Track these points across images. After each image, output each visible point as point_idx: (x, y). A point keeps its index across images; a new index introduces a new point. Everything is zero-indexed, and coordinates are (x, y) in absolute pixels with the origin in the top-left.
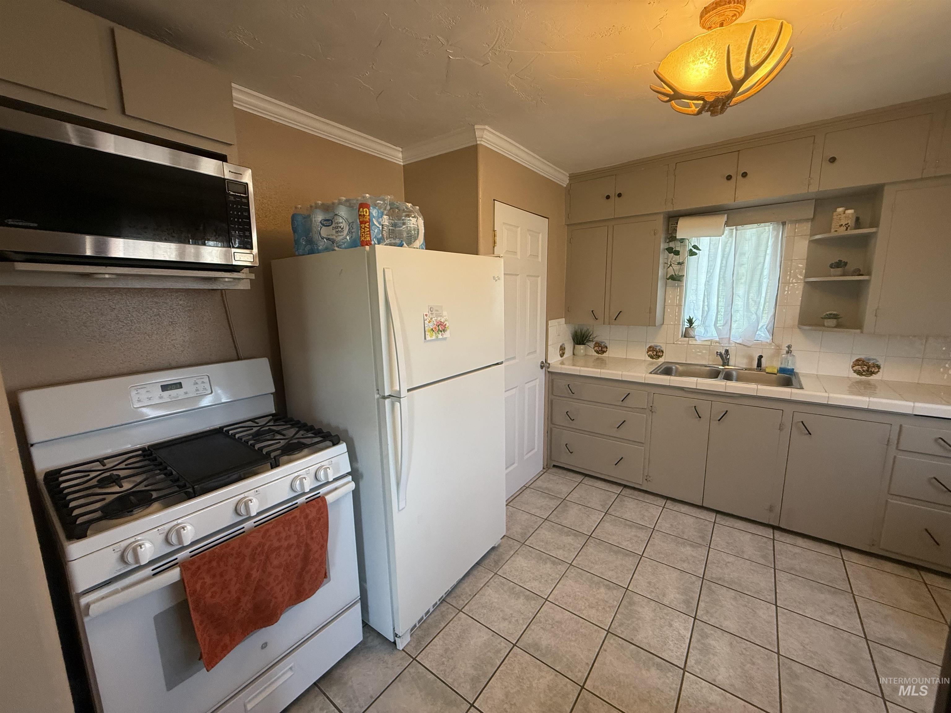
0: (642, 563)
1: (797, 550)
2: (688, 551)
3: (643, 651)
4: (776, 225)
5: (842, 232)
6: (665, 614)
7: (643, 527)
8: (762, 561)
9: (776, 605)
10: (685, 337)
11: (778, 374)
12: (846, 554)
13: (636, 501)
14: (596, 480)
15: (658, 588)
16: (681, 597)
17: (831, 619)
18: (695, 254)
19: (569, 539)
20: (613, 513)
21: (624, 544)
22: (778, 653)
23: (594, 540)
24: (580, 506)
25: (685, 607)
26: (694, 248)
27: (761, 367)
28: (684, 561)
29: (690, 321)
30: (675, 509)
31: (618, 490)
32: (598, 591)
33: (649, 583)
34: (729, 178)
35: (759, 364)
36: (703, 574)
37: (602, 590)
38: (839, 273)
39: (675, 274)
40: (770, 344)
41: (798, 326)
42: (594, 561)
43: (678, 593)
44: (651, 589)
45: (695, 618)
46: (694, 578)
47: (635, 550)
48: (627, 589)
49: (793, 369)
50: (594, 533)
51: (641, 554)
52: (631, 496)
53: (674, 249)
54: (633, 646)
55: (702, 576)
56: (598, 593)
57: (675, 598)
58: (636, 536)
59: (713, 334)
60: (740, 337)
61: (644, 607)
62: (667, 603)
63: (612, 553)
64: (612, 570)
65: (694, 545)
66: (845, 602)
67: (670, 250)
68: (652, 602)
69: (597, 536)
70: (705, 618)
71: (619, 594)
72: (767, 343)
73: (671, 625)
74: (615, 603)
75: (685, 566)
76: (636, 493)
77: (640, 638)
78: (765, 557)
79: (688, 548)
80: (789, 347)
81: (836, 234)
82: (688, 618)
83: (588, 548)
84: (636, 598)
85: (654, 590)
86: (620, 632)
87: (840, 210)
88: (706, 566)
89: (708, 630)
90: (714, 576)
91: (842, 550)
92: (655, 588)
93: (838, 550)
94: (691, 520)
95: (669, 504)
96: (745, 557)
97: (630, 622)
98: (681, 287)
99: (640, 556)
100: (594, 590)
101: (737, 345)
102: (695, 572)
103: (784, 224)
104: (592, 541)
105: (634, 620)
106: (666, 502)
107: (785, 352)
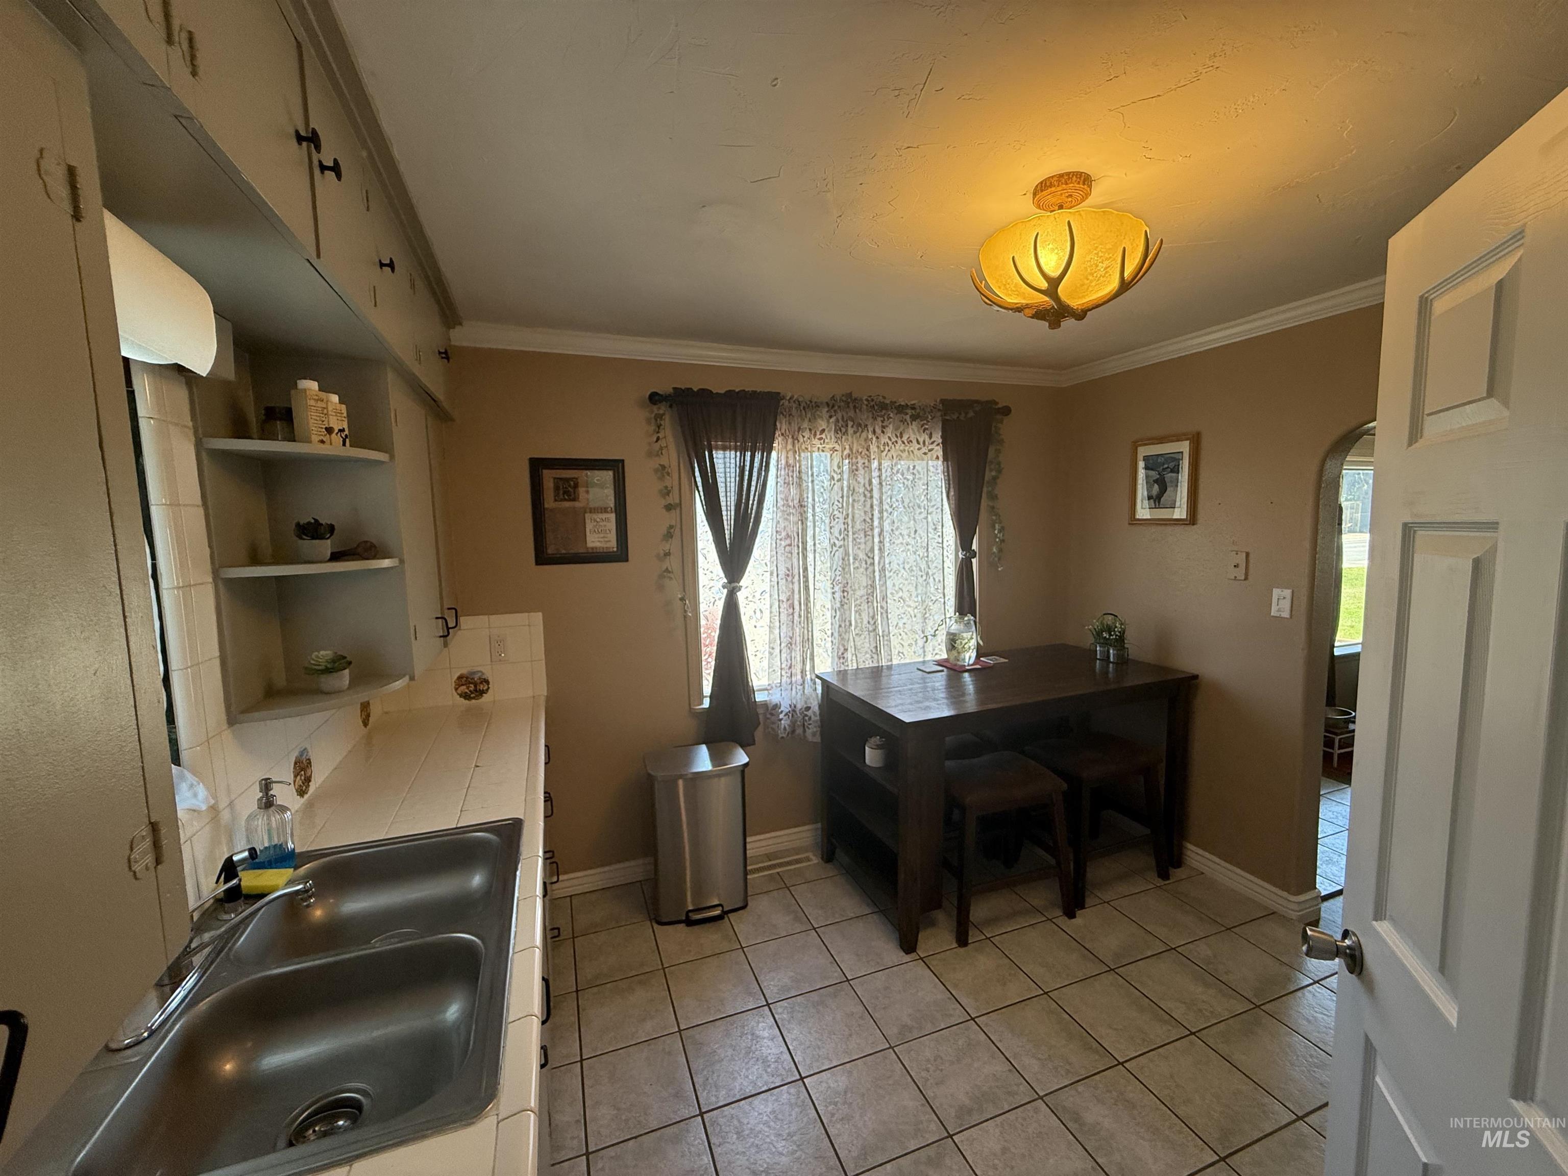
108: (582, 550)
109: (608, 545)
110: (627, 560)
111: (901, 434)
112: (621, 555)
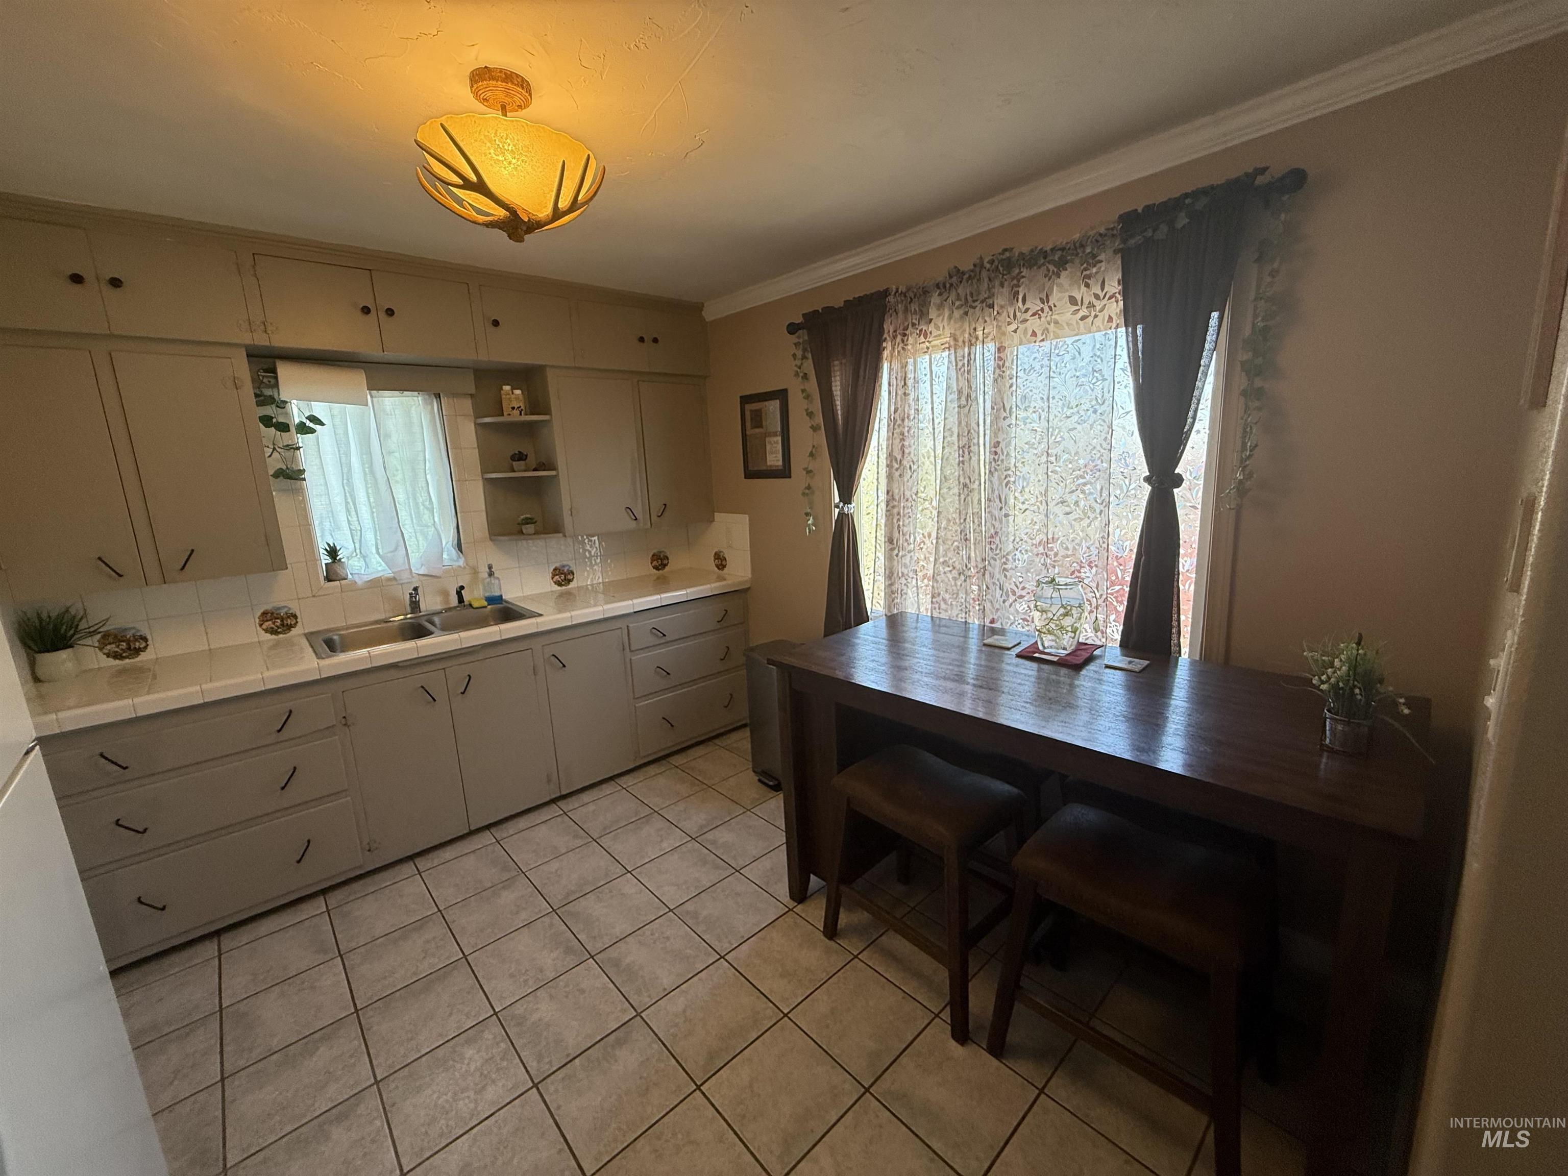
0: (476, 965)
1: (592, 807)
2: (507, 897)
3: (591, 1050)
4: (427, 397)
5: (516, 417)
6: (565, 987)
7: (423, 922)
8: (579, 842)
9: (629, 872)
10: (329, 580)
11: (489, 607)
12: (622, 781)
13: (370, 897)
14: (254, 925)
15: (527, 970)
16: (558, 952)
17: (666, 846)
18: (313, 431)
19: (324, 1054)
20: (353, 945)
21: (425, 968)
22: (671, 910)
23: (372, 1010)
24: (277, 989)
25: (572, 957)
26: (311, 421)
27: (464, 602)
28: (517, 913)
29: (333, 552)
30: (436, 863)
31: (319, 905)
32: (466, 1062)
33: (512, 976)
34: (366, 311)
35: (461, 599)
36: (548, 906)
37: (469, 1052)
38: (523, 468)
39: (287, 468)
40: (465, 568)
41: (491, 540)
42: (410, 1036)
43: (552, 951)
44: (521, 980)
45: (592, 957)
46: (547, 920)
47: (448, 958)
48: (496, 1013)
49: (501, 596)
50: (357, 1002)
51: (462, 956)
52: (352, 898)
53: (274, 420)
54: (577, 1060)
55: (551, 910)
56: (468, 1064)
57: (554, 960)
58: (428, 942)
59: (378, 568)
60: (422, 565)
61: (537, 1009)
62: (552, 975)
63: (423, 996)
64: (451, 1014)
65: (508, 884)
66: (658, 823)
67: (267, 421)
68: (539, 993)
69: (370, 998)
70: (600, 946)
71: (493, 1031)
72: (460, 567)
73: (582, 991)
74: (503, 1045)
75: (524, 916)
76: (355, 886)
77: (573, 1041)
78: (576, 837)
79: (505, 893)
80: (490, 567)
81: (510, 419)
82: (588, 964)
83: (375, 1028)
84: (519, 1009)
85: (525, 977)
86: (547, 1067)
87: (507, 388)
88: (542, 896)
89: (613, 953)
90: (560, 898)
91: (616, 780)
92: (523, 974)
93: (613, 782)
94: (470, 862)
95: (422, 863)
96: (563, 851)
97: (543, 1043)
98: (300, 491)
99: (464, 960)
100: (458, 1066)
101: (422, 578)
102: (540, 911)
103: (438, 396)
104: (371, 1013)
105: (545, 1033)
106: (415, 864)
107: (487, 575)
108: (764, 468)
109: (776, 464)
110: (790, 477)
111: (1047, 296)
112: (784, 472)
